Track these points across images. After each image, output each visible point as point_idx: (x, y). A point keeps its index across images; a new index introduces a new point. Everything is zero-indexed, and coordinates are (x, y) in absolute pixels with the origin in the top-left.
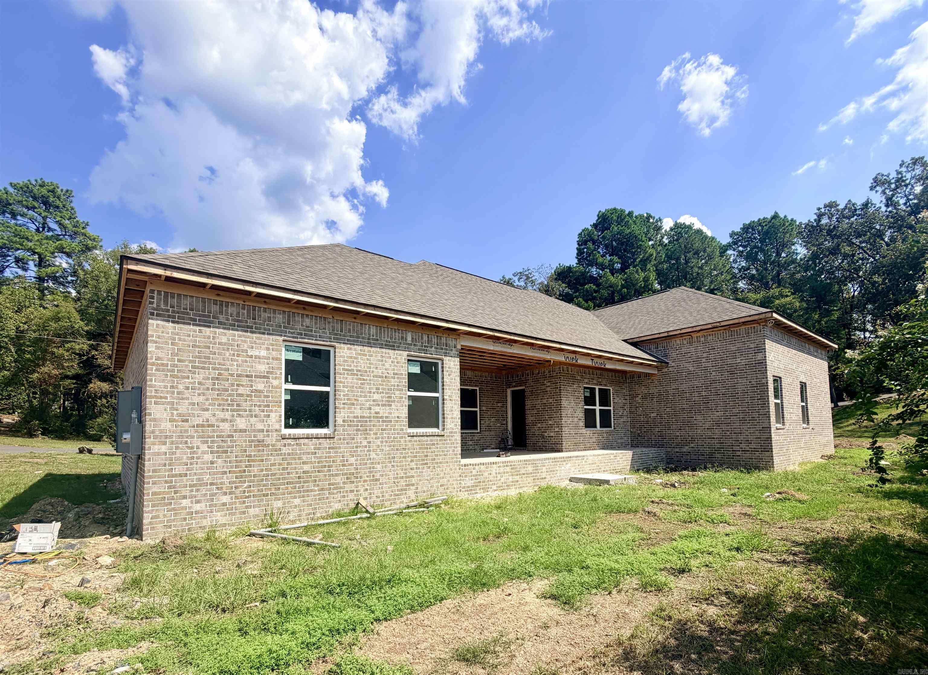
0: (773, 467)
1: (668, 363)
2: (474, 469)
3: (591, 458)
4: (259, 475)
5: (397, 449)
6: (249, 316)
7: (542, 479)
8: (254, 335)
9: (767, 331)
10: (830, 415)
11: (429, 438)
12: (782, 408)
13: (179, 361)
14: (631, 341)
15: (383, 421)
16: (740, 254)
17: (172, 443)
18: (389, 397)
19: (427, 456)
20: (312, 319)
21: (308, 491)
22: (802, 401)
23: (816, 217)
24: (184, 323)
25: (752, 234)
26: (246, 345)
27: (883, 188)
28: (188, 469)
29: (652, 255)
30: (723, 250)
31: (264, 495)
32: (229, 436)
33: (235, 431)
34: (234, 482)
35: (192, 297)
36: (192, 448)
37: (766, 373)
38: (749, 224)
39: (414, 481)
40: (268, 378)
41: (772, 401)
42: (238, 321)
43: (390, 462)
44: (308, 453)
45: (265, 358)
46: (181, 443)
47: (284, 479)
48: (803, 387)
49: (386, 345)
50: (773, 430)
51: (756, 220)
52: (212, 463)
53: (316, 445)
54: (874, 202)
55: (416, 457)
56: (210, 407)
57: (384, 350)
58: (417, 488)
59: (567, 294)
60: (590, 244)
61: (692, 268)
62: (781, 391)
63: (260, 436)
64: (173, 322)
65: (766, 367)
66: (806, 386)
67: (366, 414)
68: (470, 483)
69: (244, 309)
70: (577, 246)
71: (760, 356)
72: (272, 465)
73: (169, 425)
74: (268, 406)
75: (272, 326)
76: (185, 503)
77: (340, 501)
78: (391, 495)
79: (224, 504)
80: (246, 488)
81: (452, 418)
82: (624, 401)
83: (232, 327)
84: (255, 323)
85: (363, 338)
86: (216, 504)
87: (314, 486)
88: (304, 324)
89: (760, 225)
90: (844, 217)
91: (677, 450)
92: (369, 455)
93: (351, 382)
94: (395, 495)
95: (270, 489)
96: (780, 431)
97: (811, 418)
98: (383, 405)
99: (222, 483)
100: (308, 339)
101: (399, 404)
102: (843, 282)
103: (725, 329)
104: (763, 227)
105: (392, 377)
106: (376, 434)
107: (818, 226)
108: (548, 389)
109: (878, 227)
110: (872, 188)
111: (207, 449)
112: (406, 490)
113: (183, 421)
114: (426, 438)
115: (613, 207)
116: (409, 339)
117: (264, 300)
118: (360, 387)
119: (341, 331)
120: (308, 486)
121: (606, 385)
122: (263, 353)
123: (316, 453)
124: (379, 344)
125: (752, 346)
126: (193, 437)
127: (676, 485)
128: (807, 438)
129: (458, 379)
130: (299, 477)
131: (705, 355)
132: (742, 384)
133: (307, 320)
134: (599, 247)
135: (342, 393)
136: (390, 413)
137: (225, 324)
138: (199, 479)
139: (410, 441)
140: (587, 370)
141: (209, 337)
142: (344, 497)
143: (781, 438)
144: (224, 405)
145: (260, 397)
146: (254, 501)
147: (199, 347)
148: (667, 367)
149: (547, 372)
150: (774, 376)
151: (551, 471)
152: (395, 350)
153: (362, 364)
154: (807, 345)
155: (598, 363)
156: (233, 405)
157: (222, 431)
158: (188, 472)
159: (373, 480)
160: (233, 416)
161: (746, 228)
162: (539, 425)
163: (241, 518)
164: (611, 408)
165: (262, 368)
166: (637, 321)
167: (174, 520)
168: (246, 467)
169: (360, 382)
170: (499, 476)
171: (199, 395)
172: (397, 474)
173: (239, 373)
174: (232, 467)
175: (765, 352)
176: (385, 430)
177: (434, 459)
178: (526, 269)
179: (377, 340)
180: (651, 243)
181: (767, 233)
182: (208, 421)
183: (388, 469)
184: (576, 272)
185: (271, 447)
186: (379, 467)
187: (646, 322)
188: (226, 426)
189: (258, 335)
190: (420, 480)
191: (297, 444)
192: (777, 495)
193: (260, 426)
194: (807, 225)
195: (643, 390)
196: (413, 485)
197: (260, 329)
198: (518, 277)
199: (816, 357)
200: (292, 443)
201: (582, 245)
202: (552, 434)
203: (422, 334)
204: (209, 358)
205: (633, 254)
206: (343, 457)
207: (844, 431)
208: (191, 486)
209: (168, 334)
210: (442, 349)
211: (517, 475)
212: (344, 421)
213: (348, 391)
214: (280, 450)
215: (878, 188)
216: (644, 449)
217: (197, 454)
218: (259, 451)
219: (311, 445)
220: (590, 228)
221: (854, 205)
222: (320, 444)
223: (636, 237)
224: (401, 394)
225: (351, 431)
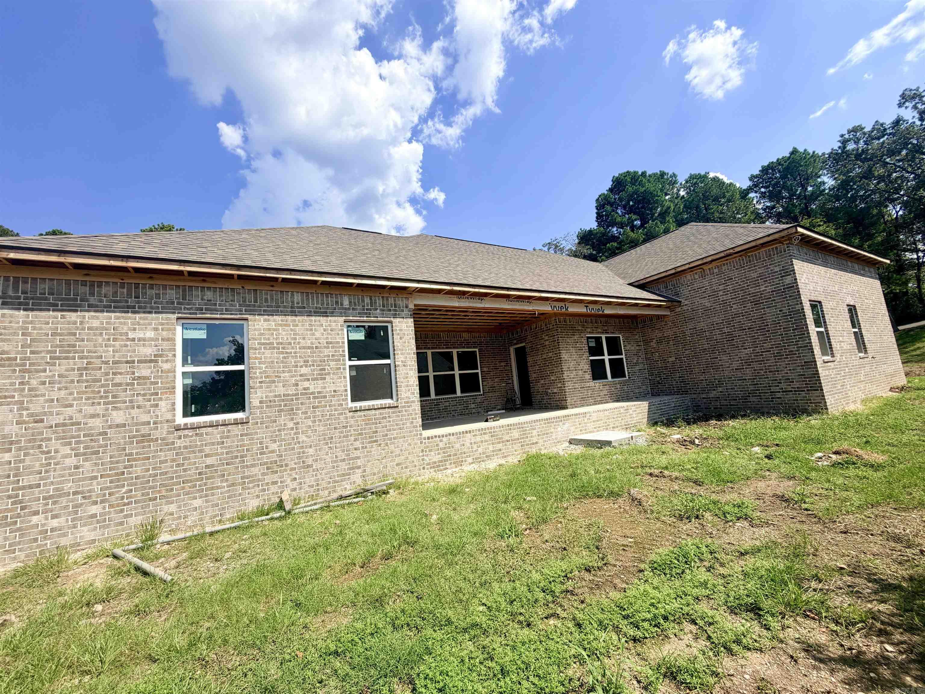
0: (827, 409)
1: (680, 302)
2: (441, 441)
3: (595, 414)
4: (144, 477)
5: (335, 428)
6: (129, 295)
7: (533, 444)
8: (137, 316)
9: (794, 250)
10: (894, 340)
11: (377, 412)
12: (828, 337)
13: (32, 352)
14: (637, 284)
15: (315, 398)
16: (763, 195)
17: (20, 449)
18: (321, 370)
19: (376, 432)
20: (215, 291)
21: (212, 489)
22: (854, 326)
23: (839, 144)
24: (41, 310)
25: (773, 175)
26: (125, 328)
27: (914, 103)
28: (41, 479)
29: (669, 208)
30: (744, 194)
31: (150, 500)
32: (100, 434)
33: (110, 427)
34: (108, 488)
35: (53, 280)
36: (49, 452)
37: (800, 297)
38: (768, 166)
39: (359, 463)
40: (156, 361)
41: (813, 330)
42: (115, 302)
43: (327, 444)
44: (213, 444)
45: (151, 339)
46: (33, 448)
47: (180, 477)
48: (852, 310)
49: (315, 312)
50: (819, 364)
51: (775, 161)
52: (76, 467)
53: (224, 432)
54: (905, 118)
55: (361, 434)
56: (75, 403)
57: (313, 318)
58: (365, 471)
59: (591, 254)
60: (608, 208)
61: (713, 213)
62: (824, 317)
63: (145, 430)
64: (25, 310)
65: (799, 291)
66: (855, 309)
67: (291, 391)
68: (437, 458)
69: (124, 288)
70: (596, 211)
71: (788, 280)
72: (161, 462)
73: (15, 428)
74: (157, 394)
75: (161, 303)
76: (35, 519)
77: (258, 496)
78: (329, 483)
79: (94, 516)
80: (124, 493)
81: (407, 386)
82: (637, 348)
83: (108, 308)
84: (138, 302)
85: (285, 307)
86: (81, 517)
87: (222, 481)
88: (205, 298)
89: (779, 164)
90: (873, 139)
91: (704, 396)
92: (297, 438)
93: (270, 358)
94: (335, 482)
95: (160, 492)
96: (829, 364)
97: (868, 345)
98: (313, 380)
99: (90, 491)
100: (211, 314)
101: (335, 377)
102: (881, 204)
103: (741, 256)
104: (783, 165)
105: (325, 347)
106: (306, 413)
107: (843, 152)
108: (547, 343)
109: (915, 142)
110: (900, 105)
111: (69, 452)
112: (349, 474)
113: (36, 422)
114: (373, 412)
115: (626, 171)
116: (346, 303)
117: (149, 275)
118: (282, 362)
119: (256, 301)
120: (213, 483)
121: (613, 333)
122: (150, 334)
123: (223, 443)
124: (307, 312)
125: (777, 269)
126: (50, 439)
127: (697, 441)
128: (867, 369)
129: (413, 342)
130: (200, 474)
131: (721, 287)
132: (770, 314)
133: (209, 293)
134: (617, 208)
135: (258, 371)
136: (325, 388)
137: (97, 306)
138: (57, 490)
139: (353, 417)
140: (589, 319)
141: (75, 323)
142: (264, 490)
143: (833, 373)
144: (94, 398)
145: (145, 384)
146: (135, 508)
147: (60, 335)
148: (680, 306)
149: (543, 325)
150: (810, 301)
151: (544, 434)
152: (328, 316)
153: (284, 335)
154: (849, 264)
155: (593, 310)
156: (107, 397)
157: (91, 428)
158: (42, 482)
159: (304, 467)
160: (107, 410)
161: (765, 170)
162: (542, 382)
163: (117, 531)
164: (623, 356)
165: (148, 351)
166: (644, 263)
167: (19, 543)
168: (125, 468)
169: (281, 356)
170: (475, 446)
171: (59, 389)
172: (336, 457)
173: (117, 359)
174: (104, 470)
175: (795, 273)
176: (317, 407)
177: (387, 435)
178: (554, 239)
179: (304, 308)
180: (667, 197)
181: (787, 168)
182: (71, 418)
183: (323, 452)
184: (597, 233)
185: (160, 441)
186: (311, 451)
187: (652, 263)
188: (97, 423)
189: (142, 315)
190: (369, 461)
191: (197, 434)
192: (834, 457)
193: (145, 418)
194: (830, 154)
195: (658, 334)
196: (359, 467)
197: (145, 307)
198: (547, 247)
199: (863, 275)
200: (190, 434)
201: (600, 209)
202: (555, 390)
203: (363, 296)
204: (74, 346)
205: (651, 210)
206: (261, 443)
207: (913, 356)
208: (45, 498)
209: (18, 323)
210: (390, 310)
211: (499, 443)
212: (261, 402)
213: (266, 367)
214: (173, 443)
215: (907, 104)
216: (666, 398)
217: (55, 459)
218: (143, 447)
219: (216, 434)
220: (606, 192)
221: (882, 125)
222: (229, 431)
223: (651, 193)
224: (337, 364)
225: (272, 413)
